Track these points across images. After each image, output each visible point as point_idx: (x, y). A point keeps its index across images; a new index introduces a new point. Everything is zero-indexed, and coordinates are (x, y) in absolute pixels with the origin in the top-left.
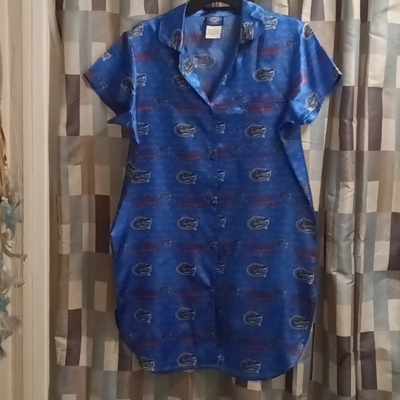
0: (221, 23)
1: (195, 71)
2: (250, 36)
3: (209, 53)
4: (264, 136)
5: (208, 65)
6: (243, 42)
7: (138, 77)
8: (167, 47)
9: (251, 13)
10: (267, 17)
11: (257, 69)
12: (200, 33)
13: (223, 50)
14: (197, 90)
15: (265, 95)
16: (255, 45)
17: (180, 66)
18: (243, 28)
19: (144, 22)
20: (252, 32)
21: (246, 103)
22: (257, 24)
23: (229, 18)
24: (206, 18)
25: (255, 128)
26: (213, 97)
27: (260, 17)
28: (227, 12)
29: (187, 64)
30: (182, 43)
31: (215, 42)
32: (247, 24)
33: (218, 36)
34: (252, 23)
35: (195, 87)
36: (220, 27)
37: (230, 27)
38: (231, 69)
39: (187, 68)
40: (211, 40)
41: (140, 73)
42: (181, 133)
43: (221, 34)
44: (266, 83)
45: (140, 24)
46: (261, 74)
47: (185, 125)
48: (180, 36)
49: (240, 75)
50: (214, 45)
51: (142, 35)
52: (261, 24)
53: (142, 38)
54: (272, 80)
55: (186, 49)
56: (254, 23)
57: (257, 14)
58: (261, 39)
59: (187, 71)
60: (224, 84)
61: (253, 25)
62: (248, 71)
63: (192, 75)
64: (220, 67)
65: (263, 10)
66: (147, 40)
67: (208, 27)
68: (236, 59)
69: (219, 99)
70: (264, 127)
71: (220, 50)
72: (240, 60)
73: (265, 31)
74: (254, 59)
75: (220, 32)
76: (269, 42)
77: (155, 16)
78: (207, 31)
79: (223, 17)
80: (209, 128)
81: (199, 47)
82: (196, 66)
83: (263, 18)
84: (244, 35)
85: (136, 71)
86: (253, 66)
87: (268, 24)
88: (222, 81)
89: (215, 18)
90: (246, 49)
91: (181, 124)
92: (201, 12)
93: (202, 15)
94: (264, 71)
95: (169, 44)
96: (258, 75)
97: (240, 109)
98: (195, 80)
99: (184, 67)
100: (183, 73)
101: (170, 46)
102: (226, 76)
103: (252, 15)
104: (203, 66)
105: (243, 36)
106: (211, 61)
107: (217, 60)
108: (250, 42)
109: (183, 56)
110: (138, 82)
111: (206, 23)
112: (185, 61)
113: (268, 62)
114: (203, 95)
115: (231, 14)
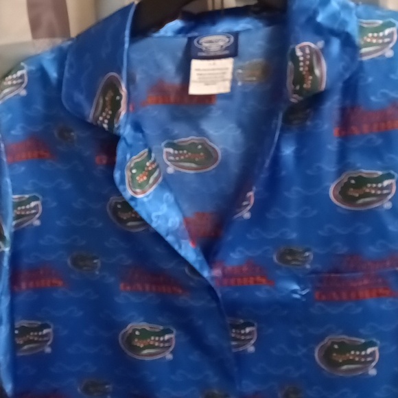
0: (232, 51)
1: (167, 183)
2: (316, 81)
3: (202, 133)
4: (373, 372)
5: (202, 165)
6: (294, 99)
7: (17, 205)
8: (83, 122)
9: (315, 13)
10: (365, 23)
11: (340, 173)
12: (177, 81)
13: (240, 125)
14: (170, 239)
15: (372, 250)
16: (332, 107)
17: (117, 175)
18: (295, 59)
19: (28, 59)
20: (322, 71)
21: (313, 272)
22: (336, 45)
23: (254, 34)
24: (191, 40)
25: (344, 348)
26: (216, 253)
27: (344, 23)
28: (248, 20)
29: (140, 167)
30: (123, 111)
31: (218, 103)
32: (305, 47)
33: (223, 87)
34: (321, 44)
35: (162, 231)
36: (228, 64)
37: (258, 60)
38: (264, 176)
39: (141, 179)
40: (206, 100)
41: (24, 192)
42: (137, 350)
43: (234, 81)
44: (373, 217)
45: (17, 67)
46: (354, 188)
47: (146, 326)
48: (117, 93)
49: (293, 192)
50: (216, 111)
51: (23, 93)
52: (349, 43)
53: (26, 102)
54: (388, 205)
55: (137, 127)
56: (327, 43)
57: (334, 16)
58: (351, 87)
59: (141, 186)
60: (246, 215)
61: (325, 51)
62: (313, 181)
63: (157, 197)
64: (234, 168)
65: (352, 4)
66: (39, 107)
67: (196, 64)
68: (278, 148)
69: (235, 258)
70: (372, 344)
71: (232, 125)
72: (288, 151)
73: (361, 62)
74: (332, 146)
75: (229, 76)
76: (376, 97)
77: (59, 41)
78: (194, 75)
79: (236, 35)
80: (212, 337)
81: (175, 118)
82: (170, 170)
83: (352, 28)
84: (299, 79)
85: (10, 190)
86: (328, 166)
87: (371, 44)
88: (241, 207)
89: (215, 39)
90: (305, 119)
91: (137, 325)
92: (177, 24)
93: (180, 31)
94: (361, 182)
95: (90, 114)
96: (343, 193)
97: (296, 287)
98: (164, 209)
99: (133, 176)
100: (128, 193)
101: (90, 119)
102: (251, 194)
103: (320, 18)
104: (189, 169)
105: (295, 83)
106: (210, 154)
107: (225, 151)
108: (315, 100)
109: (129, 146)
110: (18, 217)
111: (191, 53)
112: (136, 159)
113: (374, 153)
114: (189, 251)
115: (260, 25)
